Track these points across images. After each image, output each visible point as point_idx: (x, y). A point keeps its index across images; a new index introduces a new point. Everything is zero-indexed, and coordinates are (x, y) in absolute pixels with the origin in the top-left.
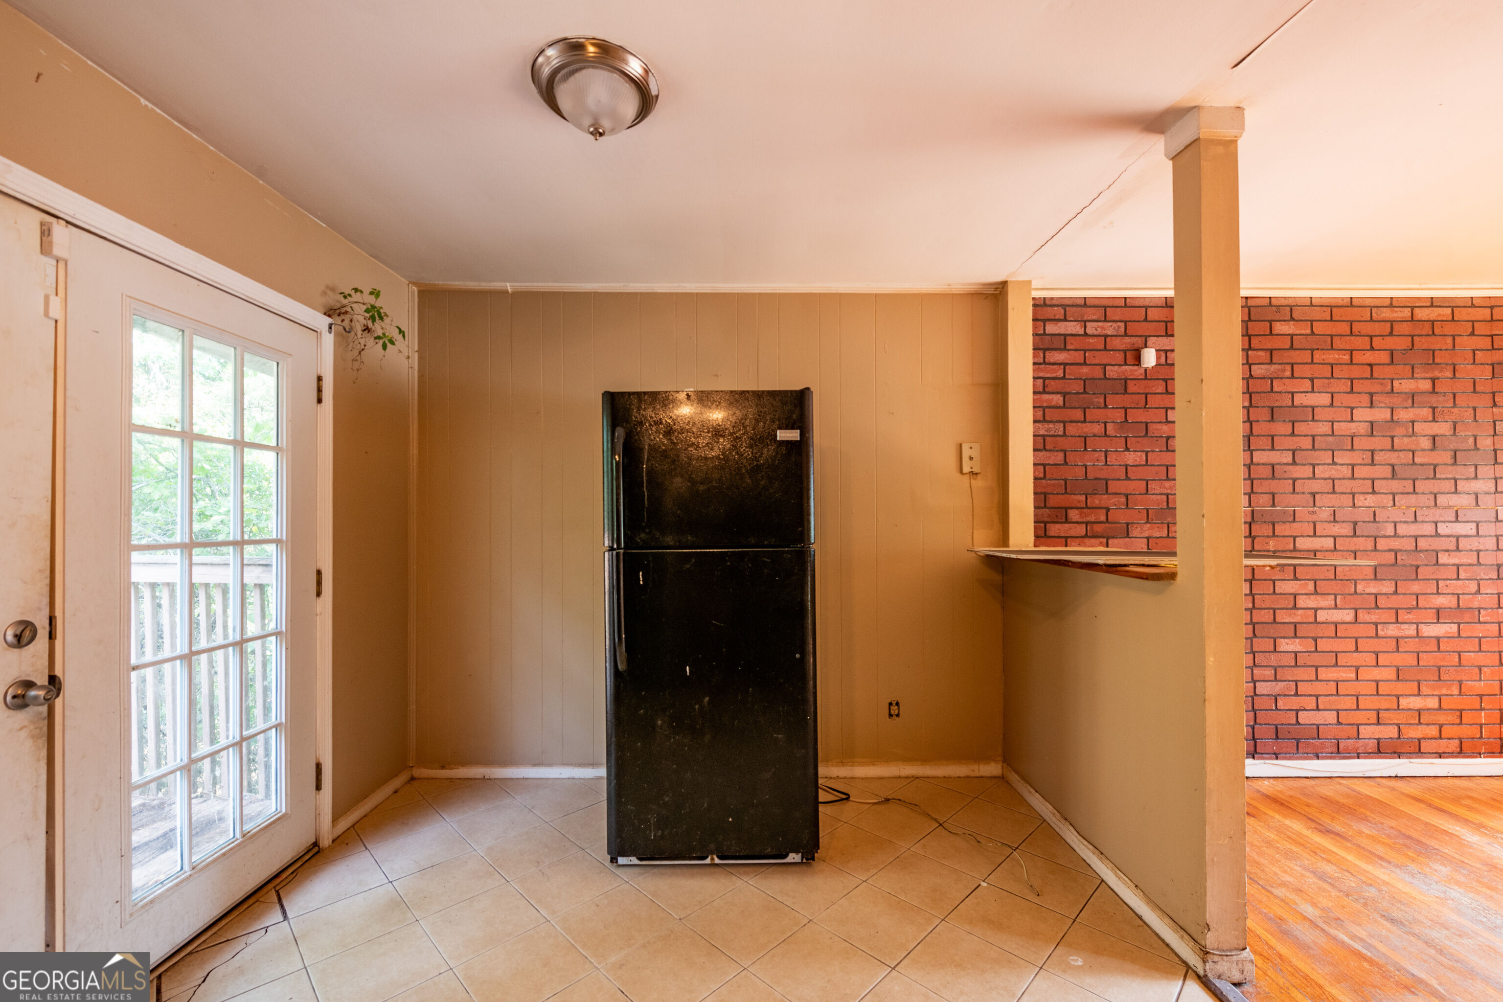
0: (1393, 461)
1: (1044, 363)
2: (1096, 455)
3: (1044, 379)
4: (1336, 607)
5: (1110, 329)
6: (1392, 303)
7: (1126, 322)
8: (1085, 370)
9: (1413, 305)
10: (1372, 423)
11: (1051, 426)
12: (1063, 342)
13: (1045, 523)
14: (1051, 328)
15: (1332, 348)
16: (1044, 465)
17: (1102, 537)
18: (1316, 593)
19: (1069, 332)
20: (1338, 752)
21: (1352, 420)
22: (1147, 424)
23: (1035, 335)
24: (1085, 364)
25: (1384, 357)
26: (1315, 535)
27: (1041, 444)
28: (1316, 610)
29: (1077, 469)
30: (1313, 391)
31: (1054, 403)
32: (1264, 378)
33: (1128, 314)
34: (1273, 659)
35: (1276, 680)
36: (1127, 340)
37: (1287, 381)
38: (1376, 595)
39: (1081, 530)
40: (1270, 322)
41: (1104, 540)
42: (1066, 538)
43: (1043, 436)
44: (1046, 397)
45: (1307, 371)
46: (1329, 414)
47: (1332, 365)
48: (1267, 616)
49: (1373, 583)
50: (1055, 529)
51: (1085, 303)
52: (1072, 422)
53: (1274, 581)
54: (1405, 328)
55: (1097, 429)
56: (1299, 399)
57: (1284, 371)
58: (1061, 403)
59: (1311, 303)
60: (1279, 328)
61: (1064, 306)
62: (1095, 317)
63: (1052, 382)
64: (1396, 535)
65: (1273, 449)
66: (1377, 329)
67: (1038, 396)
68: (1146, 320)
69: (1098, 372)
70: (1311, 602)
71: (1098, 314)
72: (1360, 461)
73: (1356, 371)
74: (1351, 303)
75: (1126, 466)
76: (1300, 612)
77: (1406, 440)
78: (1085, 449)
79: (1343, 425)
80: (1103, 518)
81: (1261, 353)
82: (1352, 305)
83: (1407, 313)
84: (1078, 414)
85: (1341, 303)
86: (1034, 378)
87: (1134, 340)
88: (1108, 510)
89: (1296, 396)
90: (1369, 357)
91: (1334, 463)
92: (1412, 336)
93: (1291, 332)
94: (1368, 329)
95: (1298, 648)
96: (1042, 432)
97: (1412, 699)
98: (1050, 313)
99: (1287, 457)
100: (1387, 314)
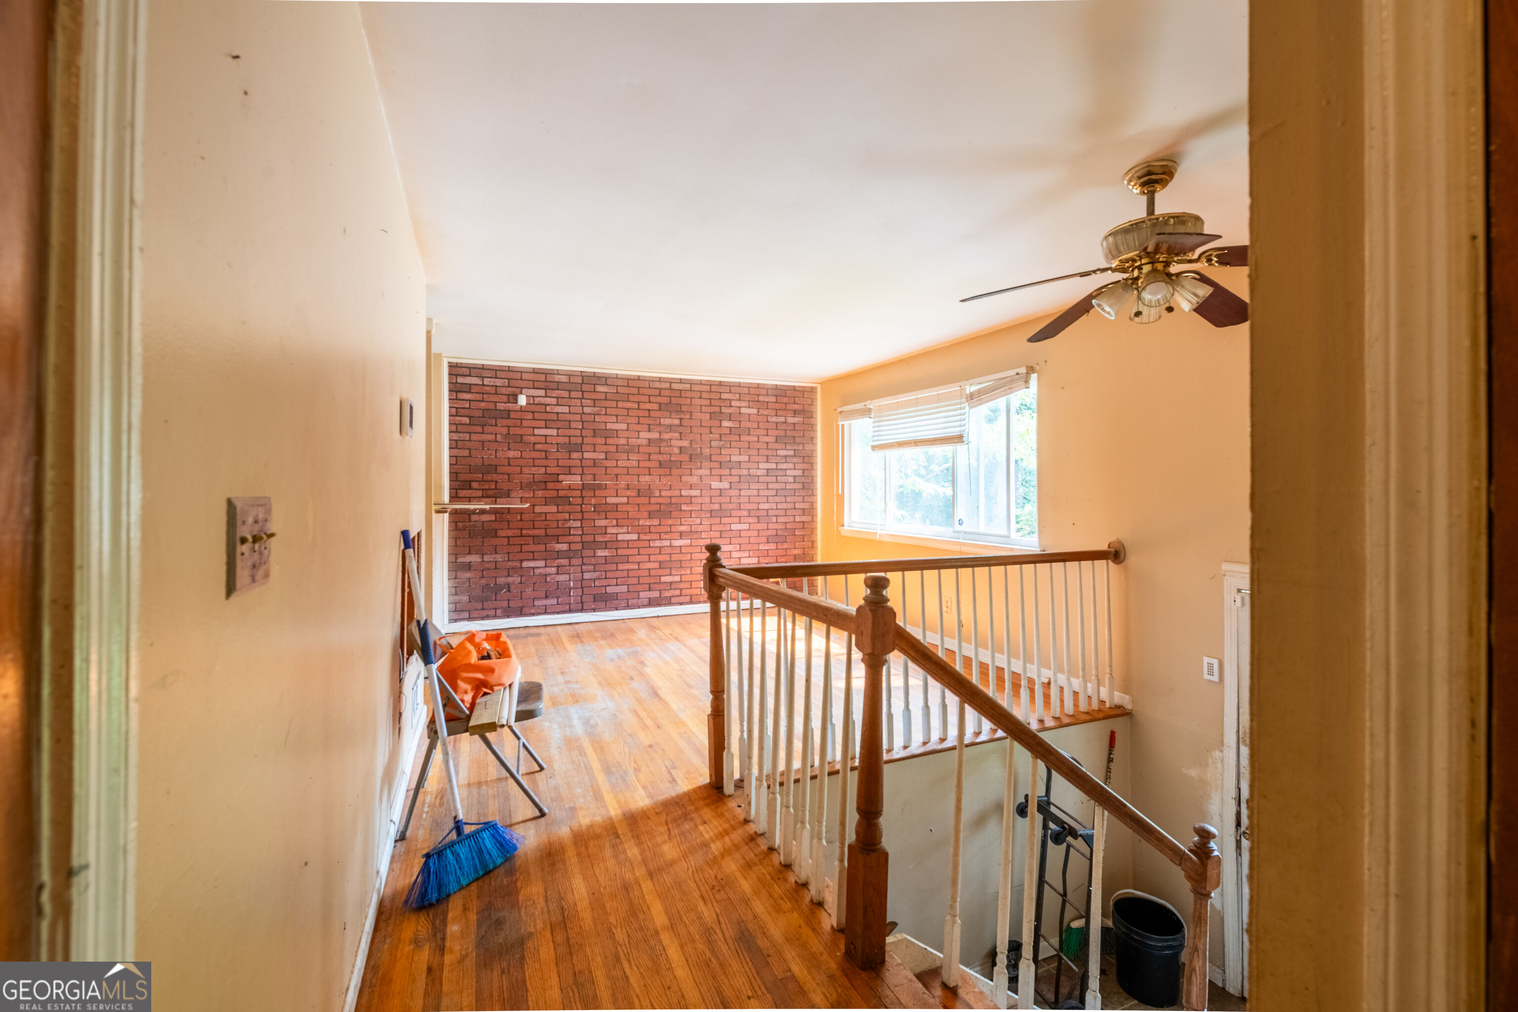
0: (660, 459)
1: (457, 399)
2: (490, 452)
3: (457, 408)
4: (628, 533)
5: (498, 382)
6: (660, 380)
7: (509, 379)
8: (483, 405)
9: (671, 381)
10: (649, 439)
11: (461, 435)
12: (468, 388)
13: (456, 489)
14: (460, 380)
15: (628, 401)
16: (456, 457)
17: (493, 497)
18: (617, 525)
19: (473, 383)
20: (628, 606)
21: (639, 438)
22: (521, 435)
23: (450, 383)
24: (483, 401)
25: (656, 407)
26: (617, 496)
27: (454, 445)
28: (617, 534)
29: (477, 460)
30: (617, 422)
31: (463, 422)
32: (590, 414)
33: (510, 375)
34: (593, 561)
35: (594, 571)
36: (510, 389)
37: (603, 416)
38: (649, 526)
39: (480, 493)
40: (594, 385)
41: (494, 499)
42: (470, 498)
43: (456, 440)
44: (458, 418)
45: (614, 411)
46: (626, 434)
47: (628, 409)
48: (589, 538)
49: (648, 520)
50: (462, 493)
51: (483, 368)
52: (475, 433)
53: (594, 520)
54: (667, 393)
55: (491, 437)
56: (609, 426)
57: (601, 411)
58: (468, 422)
59: (617, 377)
60: (600, 388)
61: (470, 368)
62: (489, 376)
63: (462, 410)
64: (660, 496)
65: (595, 451)
66: (652, 392)
67: (452, 418)
68: (521, 379)
69: (492, 406)
70: (614, 531)
71: (492, 374)
72: (642, 459)
73: (641, 413)
74: (639, 378)
75: (509, 458)
76: (608, 536)
77: (667, 449)
78: (483, 449)
79: (634, 440)
80: (493, 487)
81: (589, 401)
82: (639, 379)
83: (667, 385)
84: (479, 429)
85: (633, 378)
86: (450, 407)
87: (514, 389)
88: (496, 482)
89: (608, 424)
90: (648, 406)
91: (628, 459)
92: (670, 397)
93: (605, 391)
94: (648, 392)
95: (607, 554)
96: (455, 438)
97: (667, 577)
98: (460, 371)
99: (603, 456)
100: (657, 385)
